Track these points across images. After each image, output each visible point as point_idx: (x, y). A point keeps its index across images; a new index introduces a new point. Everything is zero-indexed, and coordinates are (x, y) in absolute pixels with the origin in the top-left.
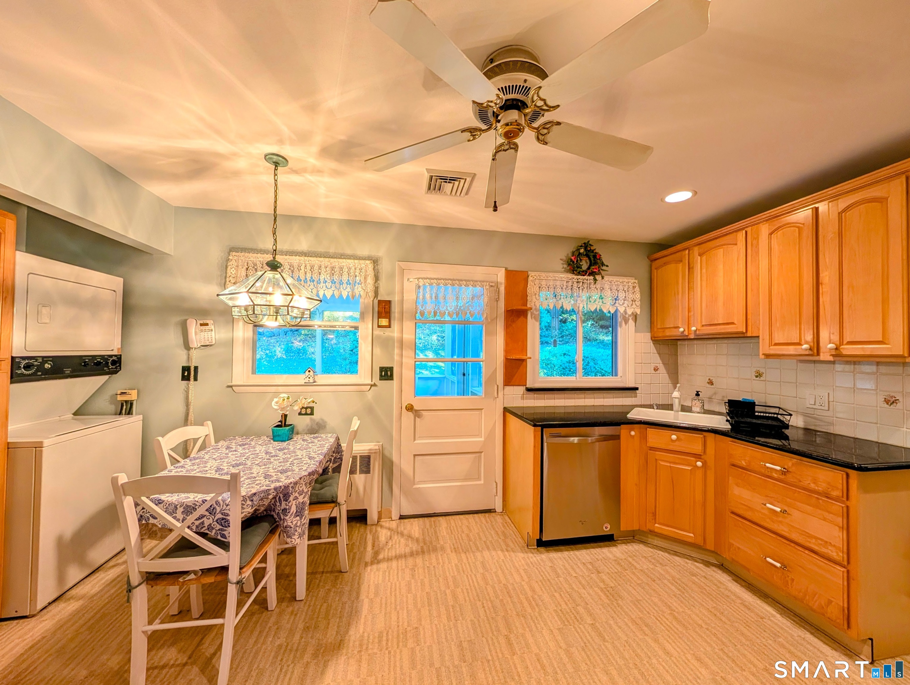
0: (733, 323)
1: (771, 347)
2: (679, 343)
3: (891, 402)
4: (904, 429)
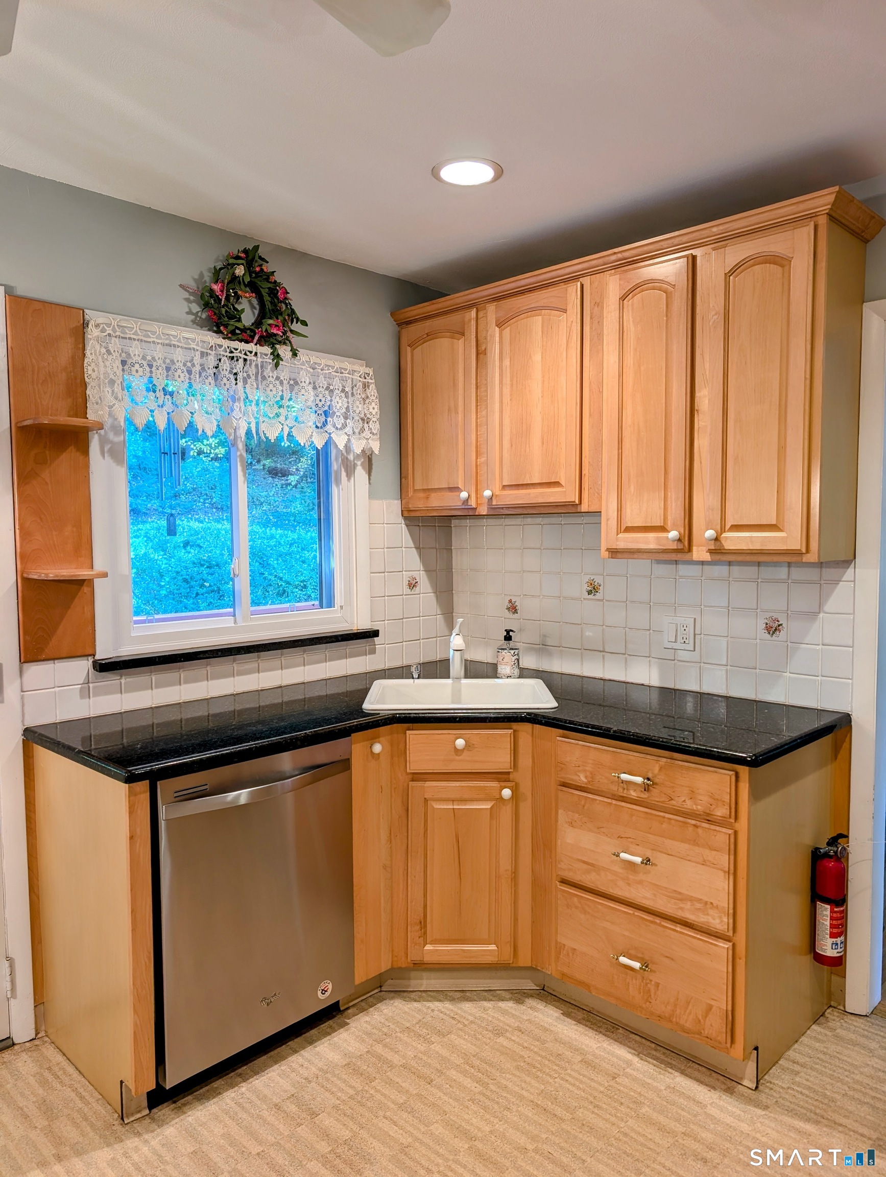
0: (557, 484)
2: (454, 522)
3: (773, 629)
4: (788, 674)
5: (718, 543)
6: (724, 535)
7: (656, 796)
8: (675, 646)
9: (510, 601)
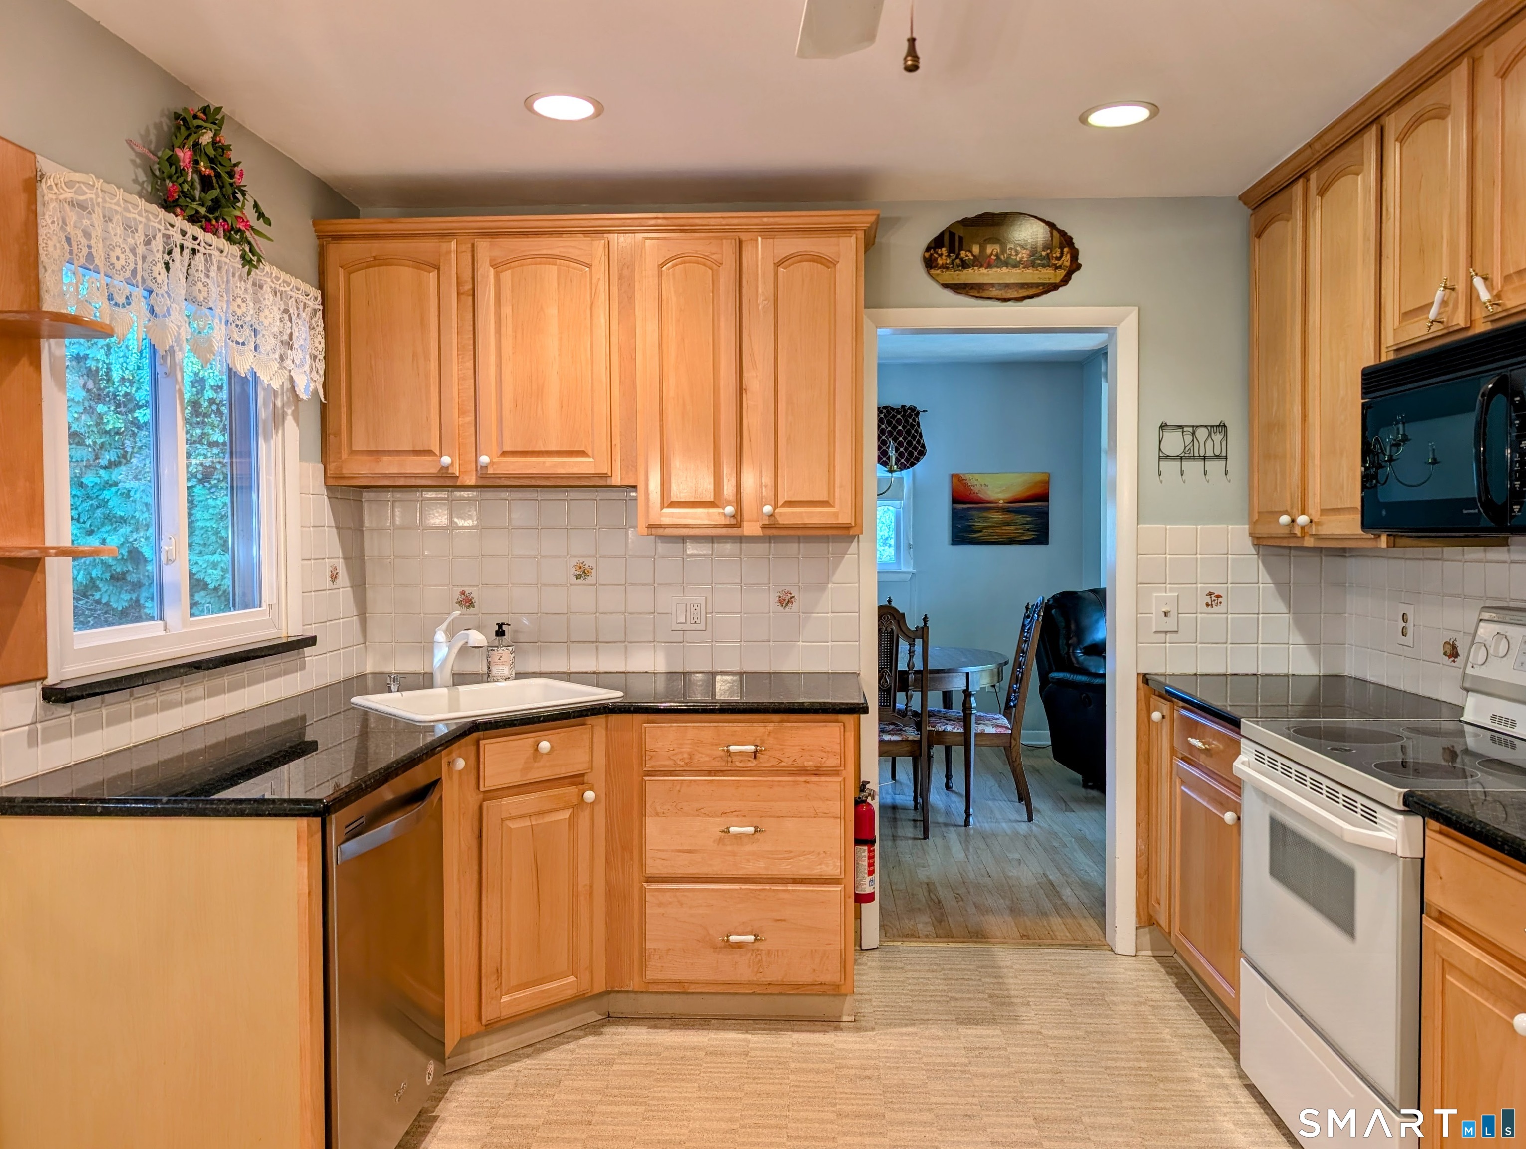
0: (582, 453)
1: (665, 510)
2: (366, 495)
3: (786, 601)
4: (800, 643)
5: (773, 518)
6: (777, 510)
7: (765, 760)
8: (685, 627)
9: (463, 593)
